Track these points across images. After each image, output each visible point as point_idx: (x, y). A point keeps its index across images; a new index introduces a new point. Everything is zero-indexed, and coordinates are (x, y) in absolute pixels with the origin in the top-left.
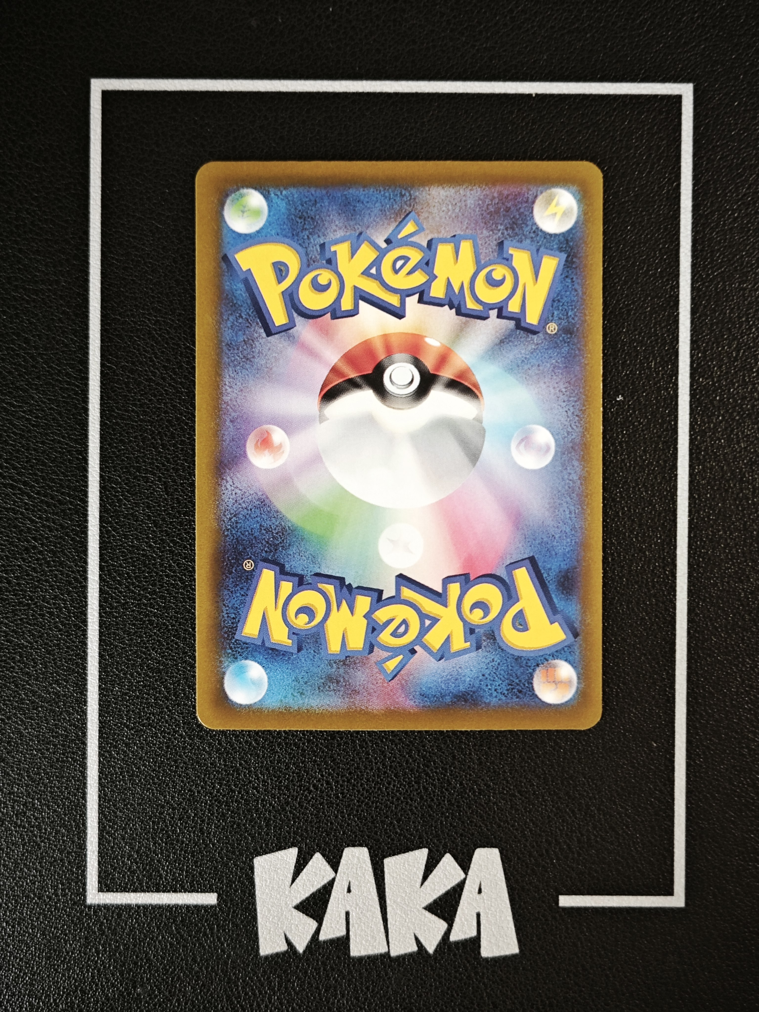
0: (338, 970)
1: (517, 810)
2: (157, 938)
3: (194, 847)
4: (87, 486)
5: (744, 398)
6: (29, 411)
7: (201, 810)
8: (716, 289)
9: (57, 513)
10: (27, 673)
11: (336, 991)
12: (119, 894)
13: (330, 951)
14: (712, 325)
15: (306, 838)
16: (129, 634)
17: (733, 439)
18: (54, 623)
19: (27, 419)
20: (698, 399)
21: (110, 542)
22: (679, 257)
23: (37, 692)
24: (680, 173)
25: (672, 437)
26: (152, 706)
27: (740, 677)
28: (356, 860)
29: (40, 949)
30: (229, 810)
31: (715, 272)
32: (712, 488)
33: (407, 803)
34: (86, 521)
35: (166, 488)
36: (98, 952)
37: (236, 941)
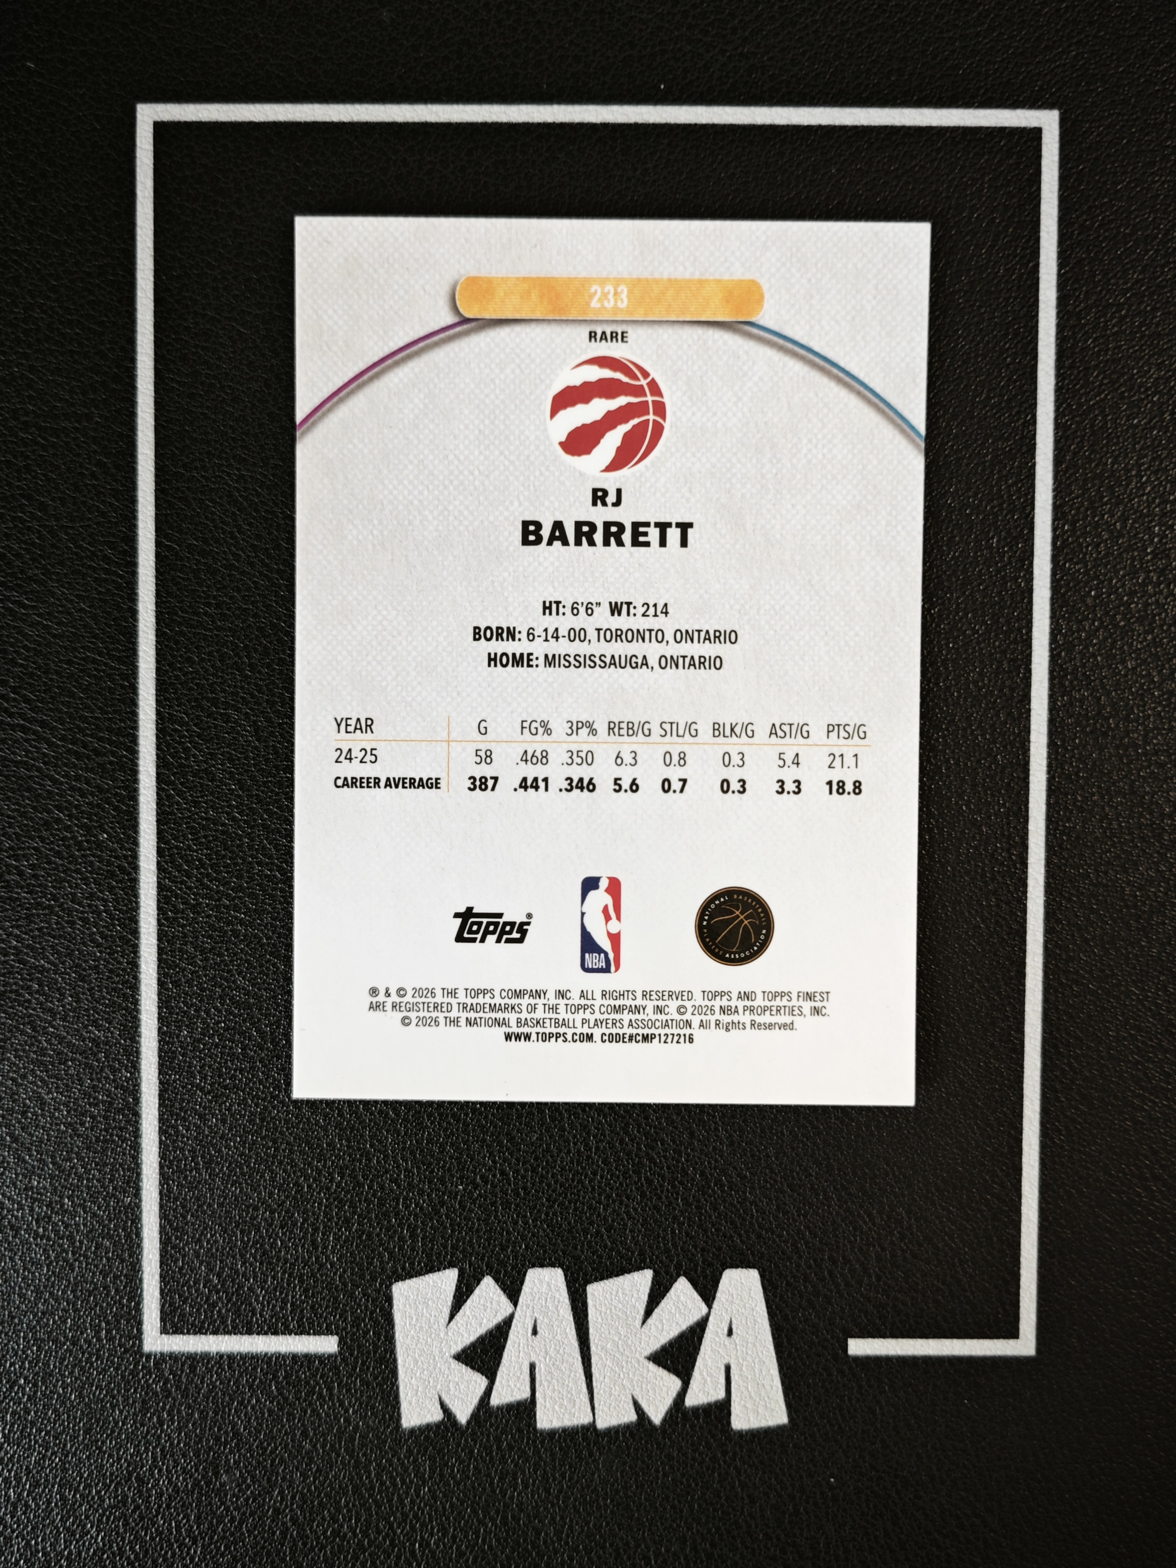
0: (519, 1449)
1: (786, 1213)
2: (249, 1402)
3: (303, 1268)
4: (135, 728)
5: (1132, 594)
6: (48, 613)
7: (314, 1214)
8: (1092, 426)
9: (93, 769)
10: (51, 1010)
11: (515, 1479)
12: (191, 1337)
13: (507, 1422)
14: (1085, 481)
15: (471, 1255)
16: (202, 952)
17: (1115, 655)
18: (90, 936)
19: (46, 627)
20: (1064, 595)
21: (172, 813)
22: (1036, 377)
23: (65, 1038)
24: (1038, 248)
25: (1022, 653)
26: (238, 1058)
27: (1123, 1014)
28: (545, 1286)
29: (75, 1418)
30: (354, 1213)
31: (1091, 400)
32: (1083, 731)
33: (621, 1203)
34: (136, 781)
35: (256, 731)
36: (161, 1423)
37: (367, 1406)
